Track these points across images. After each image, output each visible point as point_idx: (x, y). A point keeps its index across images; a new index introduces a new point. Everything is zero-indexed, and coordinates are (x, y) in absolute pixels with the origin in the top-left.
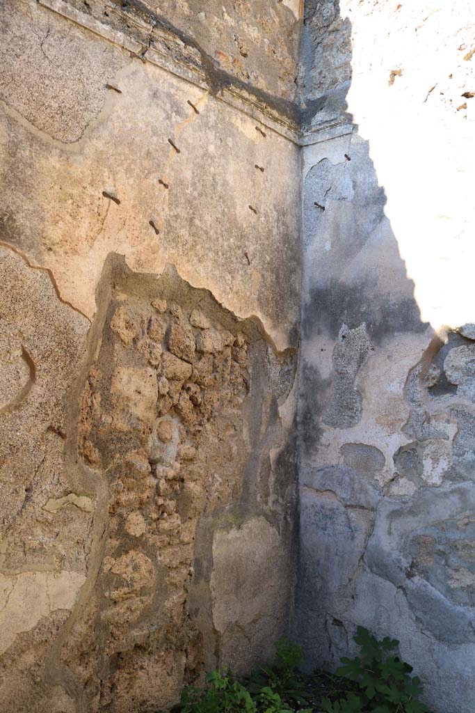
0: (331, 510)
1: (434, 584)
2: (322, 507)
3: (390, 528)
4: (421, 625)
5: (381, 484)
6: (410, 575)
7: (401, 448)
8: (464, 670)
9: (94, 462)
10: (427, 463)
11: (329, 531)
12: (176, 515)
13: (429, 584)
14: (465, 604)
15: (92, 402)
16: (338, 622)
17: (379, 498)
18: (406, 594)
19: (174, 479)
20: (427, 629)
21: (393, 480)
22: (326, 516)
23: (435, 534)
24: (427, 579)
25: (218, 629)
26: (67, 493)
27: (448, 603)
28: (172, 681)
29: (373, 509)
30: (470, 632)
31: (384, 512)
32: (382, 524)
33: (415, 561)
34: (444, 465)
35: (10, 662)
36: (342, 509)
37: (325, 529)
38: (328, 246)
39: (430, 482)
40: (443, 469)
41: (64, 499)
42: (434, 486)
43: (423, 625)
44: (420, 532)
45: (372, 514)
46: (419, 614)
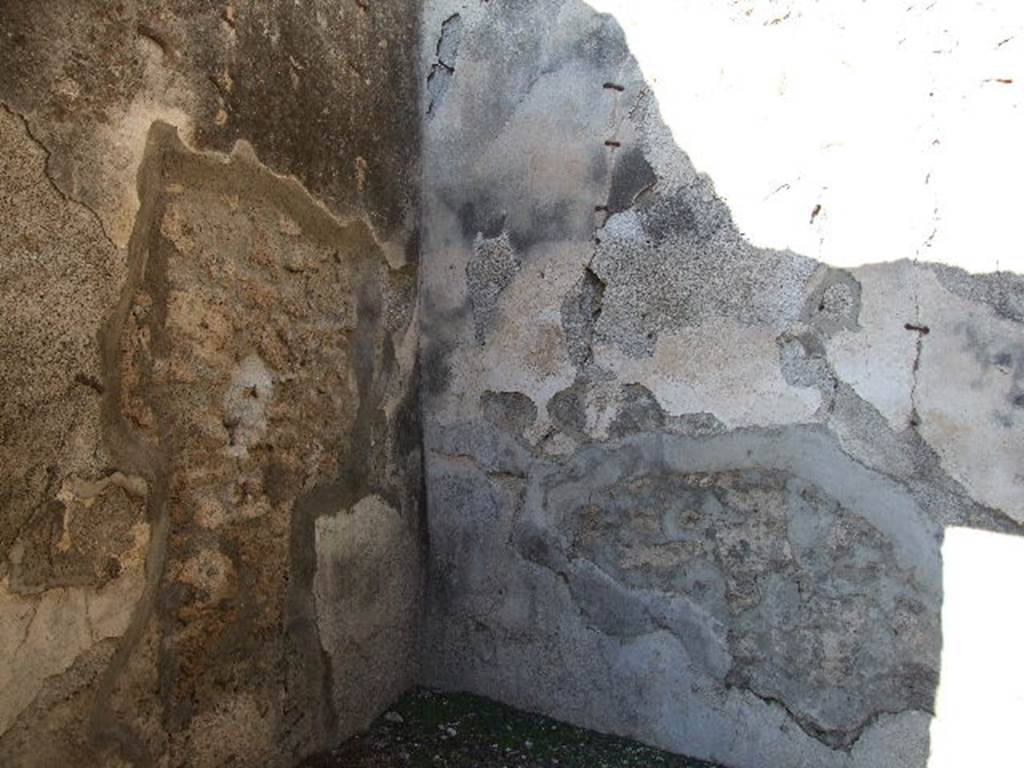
0: (469, 481)
1: (602, 565)
2: (456, 477)
3: (545, 499)
4: (587, 619)
5: (533, 443)
6: (571, 557)
7: (557, 394)
8: (640, 668)
9: (146, 426)
10: (591, 413)
11: (465, 509)
12: (264, 497)
13: (596, 567)
14: (641, 587)
15: (139, 341)
16: (481, 627)
17: (530, 460)
18: (567, 581)
19: (259, 446)
20: (595, 623)
21: (547, 436)
22: (461, 490)
23: (602, 501)
24: (593, 560)
25: (326, 649)
26: (109, 472)
27: (620, 587)
28: (267, 726)
29: (522, 476)
30: (646, 620)
31: (536, 477)
32: (535, 495)
33: (577, 539)
34: (611, 412)
35: (35, 720)
36: (483, 478)
37: (460, 506)
38: (458, 124)
39: (594, 436)
40: (611, 419)
41: (107, 480)
42: (598, 441)
43: (590, 617)
44: (582, 501)
45: (522, 484)
46: (583, 604)
